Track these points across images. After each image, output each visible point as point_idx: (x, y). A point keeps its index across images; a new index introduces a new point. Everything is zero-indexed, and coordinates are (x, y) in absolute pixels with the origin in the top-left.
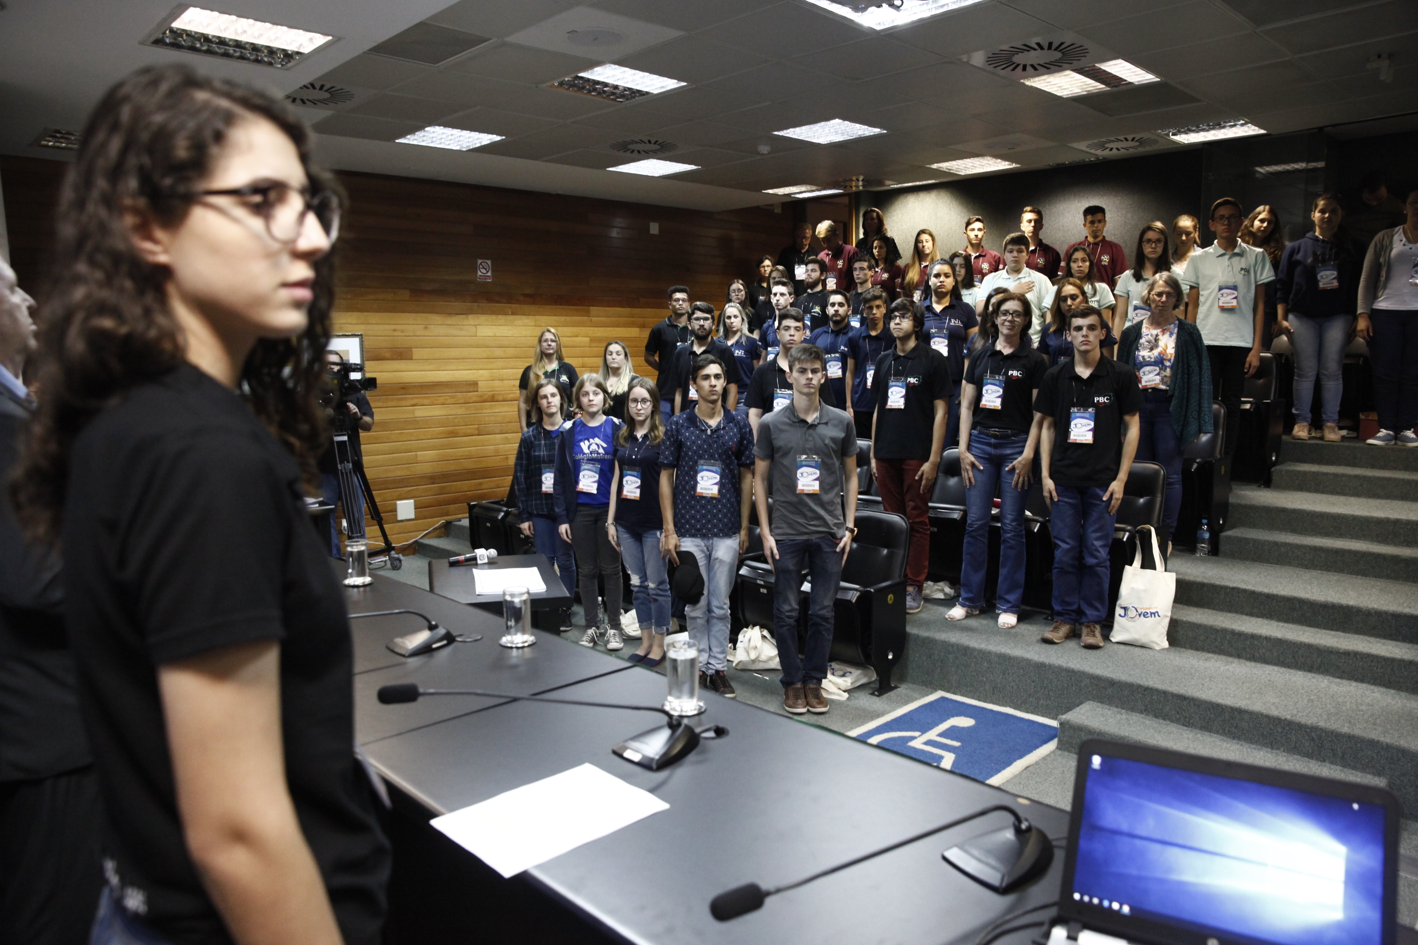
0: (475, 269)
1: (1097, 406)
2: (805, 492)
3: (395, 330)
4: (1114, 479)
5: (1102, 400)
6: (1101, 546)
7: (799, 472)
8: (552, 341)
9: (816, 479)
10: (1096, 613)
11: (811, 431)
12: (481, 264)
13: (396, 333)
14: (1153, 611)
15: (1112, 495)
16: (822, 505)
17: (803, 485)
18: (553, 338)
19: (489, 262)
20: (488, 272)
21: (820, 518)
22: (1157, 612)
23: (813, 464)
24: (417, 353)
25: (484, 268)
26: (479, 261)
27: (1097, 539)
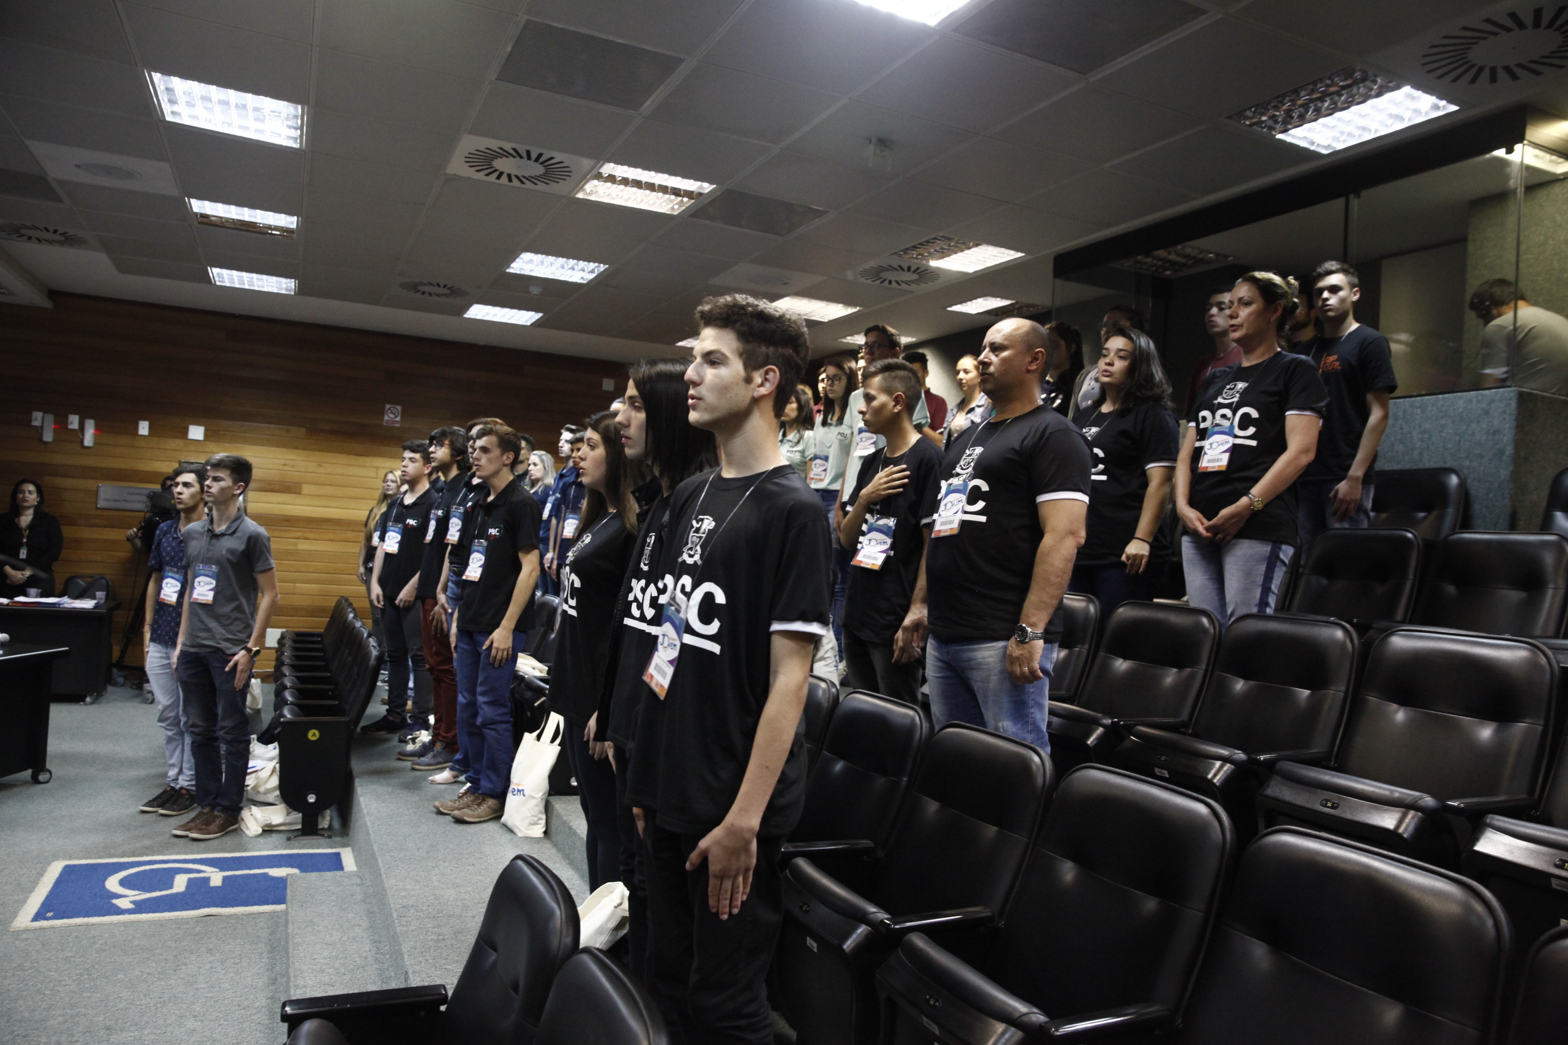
0: (382, 413)
1: (488, 538)
2: (199, 601)
3: (285, 465)
4: (497, 625)
5: (493, 531)
6: (485, 703)
7: (197, 580)
8: (393, 481)
9: (211, 590)
10: (489, 785)
11: (214, 541)
12: (389, 409)
13: (286, 468)
14: (520, 788)
15: (492, 643)
16: (217, 618)
17: (199, 594)
18: (394, 479)
19: (399, 408)
20: (396, 417)
21: (208, 630)
22: (523, 790)
23: (210, 574)
24: (306, 489)
25: (392, 413)
26: (388, 406)
27: (483, 694)
